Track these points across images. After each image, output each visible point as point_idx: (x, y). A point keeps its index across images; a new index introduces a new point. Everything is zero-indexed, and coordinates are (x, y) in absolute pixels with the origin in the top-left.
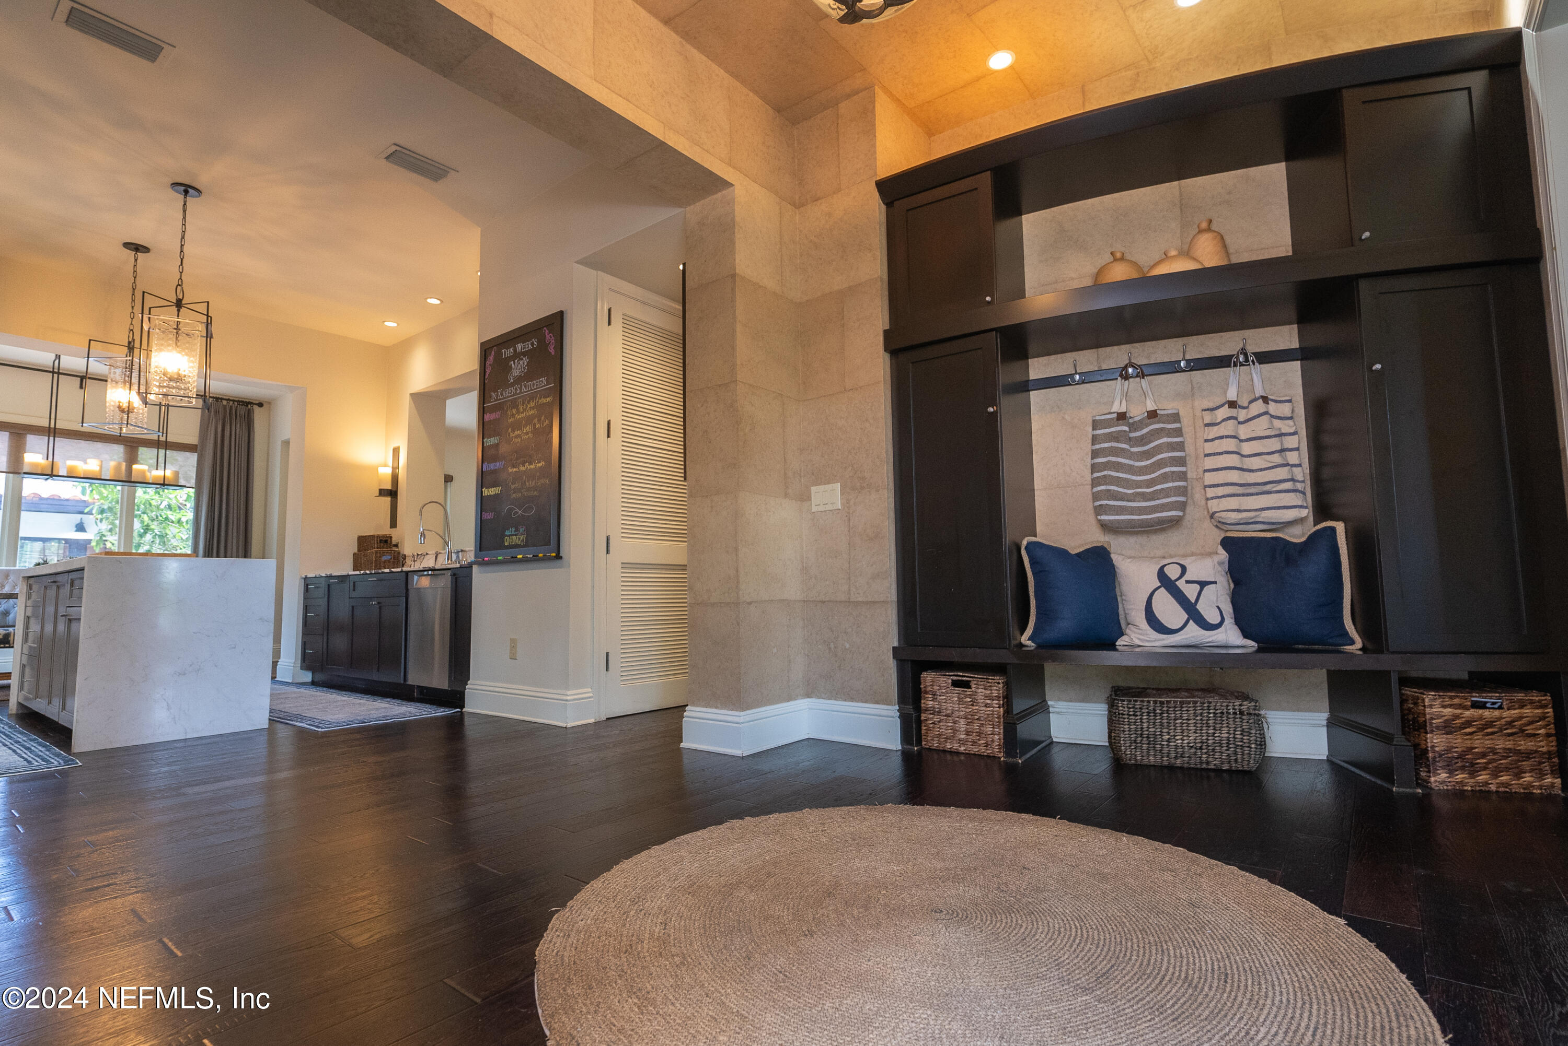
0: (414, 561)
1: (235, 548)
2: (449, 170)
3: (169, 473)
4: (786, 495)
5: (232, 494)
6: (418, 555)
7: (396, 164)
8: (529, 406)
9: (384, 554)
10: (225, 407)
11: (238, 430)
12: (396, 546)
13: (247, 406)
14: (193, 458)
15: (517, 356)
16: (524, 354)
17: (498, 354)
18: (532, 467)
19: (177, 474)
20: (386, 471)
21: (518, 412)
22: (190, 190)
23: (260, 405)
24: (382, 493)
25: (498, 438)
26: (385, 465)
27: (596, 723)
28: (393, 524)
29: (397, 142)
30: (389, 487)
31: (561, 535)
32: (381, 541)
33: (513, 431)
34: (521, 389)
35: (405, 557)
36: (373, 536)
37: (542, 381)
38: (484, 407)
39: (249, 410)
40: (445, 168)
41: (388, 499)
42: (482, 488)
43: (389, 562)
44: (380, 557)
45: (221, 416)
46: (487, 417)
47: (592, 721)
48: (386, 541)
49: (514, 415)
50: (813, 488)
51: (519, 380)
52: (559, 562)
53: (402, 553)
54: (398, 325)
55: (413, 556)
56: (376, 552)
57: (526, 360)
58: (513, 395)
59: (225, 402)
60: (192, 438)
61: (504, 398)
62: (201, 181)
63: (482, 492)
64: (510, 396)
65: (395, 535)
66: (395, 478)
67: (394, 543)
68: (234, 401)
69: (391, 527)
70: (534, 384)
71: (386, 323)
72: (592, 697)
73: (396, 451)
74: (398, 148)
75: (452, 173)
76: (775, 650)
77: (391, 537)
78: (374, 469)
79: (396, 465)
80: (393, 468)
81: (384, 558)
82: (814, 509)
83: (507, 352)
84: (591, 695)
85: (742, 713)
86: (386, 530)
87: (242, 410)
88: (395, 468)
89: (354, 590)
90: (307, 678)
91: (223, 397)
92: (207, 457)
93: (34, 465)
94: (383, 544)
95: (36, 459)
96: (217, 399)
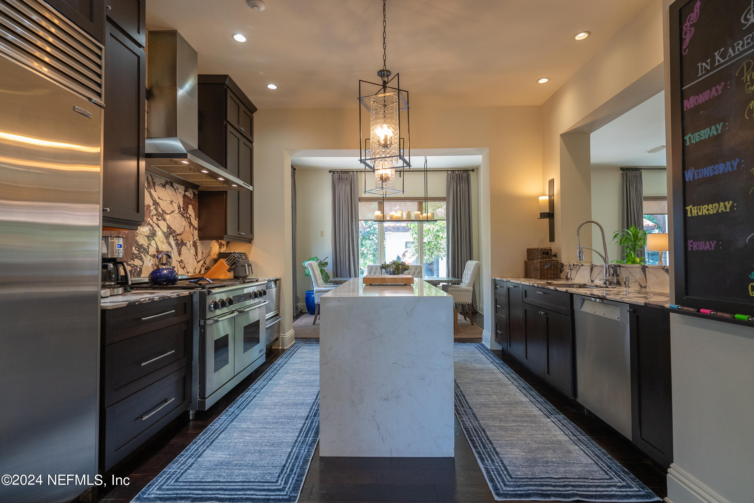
0: (571, 270)
3: (429, 214)
6: (574, 265)
9: (546, 263)
10: (457, 174)
12: (555, 256)
13: (467, 172)
14: (443, 205)
19: (433, 214)
20: (545, 199)
23: (473, 170)
24: (543, 215)
25: (712, 128)
26: (544, 195)
28: (552, 239)
30: (547, 211)
32: (543, 253)
35: (562, 265)
36: (537, 249)
38: (682, 91)
39: (468, 174)
41: (547, 220)
42: (685, 205)
44: (544, 266)
45: (455, 179)
46: (689, 104)
48: (547, 253)
53: (560, 261)
54: (549, 79)
55: (570, 265)
56: (537, 262)
59: (457, 172)
60: (443, 194)
63: (685, 212)
65: (554, 246)
66: (551, 203)
67: (553, 254)
68: (461, 170)
69: (550, 241)
71: (540, 82)
73: (552, 182)
77: (551, 250)
78: (536, 198)
79: (551, 194)
80: (550, 196)
86: (547, 245)
87: (465, 174)
88: (551, 196)
89: (526, 297)
90: (499, 348)
91: (456, 170)
92: (452, 202)
93: (377, 216)
94: (545, 256)
95: (378, 213)
96: (453, 171)
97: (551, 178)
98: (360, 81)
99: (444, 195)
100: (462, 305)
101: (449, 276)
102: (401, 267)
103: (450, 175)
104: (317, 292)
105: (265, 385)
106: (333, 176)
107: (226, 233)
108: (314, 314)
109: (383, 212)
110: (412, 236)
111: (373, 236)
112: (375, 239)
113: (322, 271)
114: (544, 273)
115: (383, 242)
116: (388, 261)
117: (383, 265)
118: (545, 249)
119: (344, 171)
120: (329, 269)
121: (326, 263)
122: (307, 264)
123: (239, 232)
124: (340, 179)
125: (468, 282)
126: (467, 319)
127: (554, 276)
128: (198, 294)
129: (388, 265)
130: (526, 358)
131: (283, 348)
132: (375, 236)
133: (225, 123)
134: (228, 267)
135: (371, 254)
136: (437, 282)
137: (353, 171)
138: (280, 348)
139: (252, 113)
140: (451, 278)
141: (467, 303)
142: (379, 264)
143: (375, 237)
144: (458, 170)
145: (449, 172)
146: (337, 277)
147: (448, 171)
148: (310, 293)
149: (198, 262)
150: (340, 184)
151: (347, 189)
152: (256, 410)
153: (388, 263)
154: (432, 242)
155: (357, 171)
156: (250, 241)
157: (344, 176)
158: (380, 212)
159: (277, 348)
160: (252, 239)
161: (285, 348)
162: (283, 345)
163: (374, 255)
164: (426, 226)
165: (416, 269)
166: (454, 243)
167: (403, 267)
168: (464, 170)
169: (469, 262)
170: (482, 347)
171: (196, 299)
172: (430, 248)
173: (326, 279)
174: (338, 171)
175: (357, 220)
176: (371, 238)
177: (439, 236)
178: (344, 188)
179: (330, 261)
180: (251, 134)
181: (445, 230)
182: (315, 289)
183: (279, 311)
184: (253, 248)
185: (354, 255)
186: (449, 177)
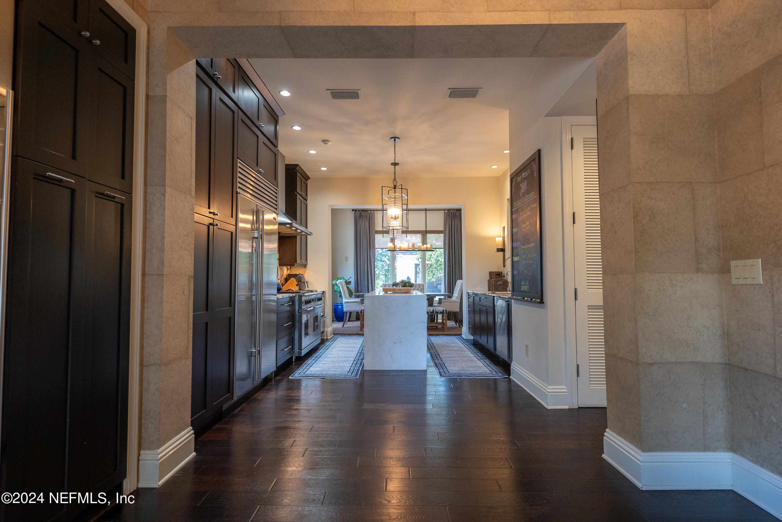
1: (458, 272)
2: (477, 89)
4: (698, 270)
5: (456, 250)
7: (453, 98)
8: (528, 210)
9: (498, 281)
10: (452, 213)
11: (457, 221)
12: (504, 277)
13: (460, 211)
14: (442, 235)
15: (523, 180)
16: (525, 179)
17: (516, 180)
18: (530, 246)
19: (431, 245)
20: (500, 240)
21: (524, 214)
22: (396, 139)
24: (499, 250)
25: (517, 228)
26: (499, 237)
27: (569, 409)
28: (504, 266)
29: (450, 87)
30: (501, 247)
31: (544, 289)
32: (497, 275)
33: (522, 224)
34: (524, 199)
36: (496, 272)
37: (532, 194)
38: (512, 211)
40: (476, 89)
41: (502, 253)
42: (513, 256)
43: (501, 285)
44: (497, 283)
45: (450, 217)
46: (513, 217)
47: (567, 407)
48: (499, 275)
49: (522, 215)
50: (732, 262)
51: (524, 194)
52: (542, 305)
53: (507, 280)
54: (498, 166)
56: (495, 280)
57: (526, 182)
58: (522, 203)
59: (452, 211)
61: (519, 205)
62: (397, 134)
63: (513, 259)
64: (521, 204)
65: (504, 271)
66: (503, 242)
68: (455, 210)
69: (502, 267)
70: (529, 196)
71: (493, 167)
72: (566, 392)
73: (504, 228)
74: (451, 90)
75: (480, 90)
76: (685, 405)
77: (502, 273)
78: (494, 238)
81: (499, 283)
82: (734, 281)
83: (519, 179)
84: (566, 390)
85: (643, 454)
86: (500, 269)
87: (458, 213)
88: (504, 237)
89: (480, 301)
90: (472, 337)
91: (451, 209)
92: (448, 235)
93: (390, 247)
94: (498, 276)
95: (390, 245)
96: (449, 210)
97: (504, 226)
98: (382, 187)
99: (442, 229)
100: (454, 312)
101: (445, 292)
102: (407, 285)
103: (446, 213)
104: (345, 303)
105: (325, 352)
106: (355, 214)
107: (296, 262)
108: (343, 321)
109: (394, 244)
110: (418, 260)
111: (385, 257)
112: (387, 261)
113: (348, 287)
114: (497, 287)
115: (394, 263)
116: (398, 280)
117: (394, 283)
118: (498, 272)
119: (364, 210)
120: (352, 286)
121: (350, 282)
122: (338, 282)
123: (301, 261)
124: (360, 216)
125: (456, 295)
126: (457, 324)
127: (503, 289)
128: (298, 295)
129: (398, 283)
130: (487, 343)
131: (327, 338)
132: (387, 257)
133: (296, 193)
134: (297, 283)
135: (383, 275)
136: (434, 295)
137: (371, 210)
138: (325, 338)
139: (307, 181)
140: (447, 293)
141: (456, 311)
142: (390, 282)
143: (387, 259)
144: (453, 210)
145: (446, 211)
146: (358, 292)
147: (444, 210)
148: (338, 305)
149: (279, 280)
150: (361, 221)
151: (366, 224)
152: (326, 358)
153: (397, 282)
154: (433, 265)
155: (374, 210)
156: (305, 266)
157: (364, 214)
158: (392, 244)
159: (323, 338)
160: (306, 265)
161: (328, 338)
162: (327, 336)
163: (386, 276)
164: (428, 253)
165: (420, 286)
166: (449, 266)
167: (409, 285)
168: (457, 210)
169: (459, 281)
170: (462, 339)
171: (297, 298)
172: (432, 270)
173: (351, 294)
174: (359, 210)
175: (374, 248)
176: (382, 260)
177: (439, 260)
178: (364, 223)
179: (353, 280)
180: (307, 195)
181: (443, 255)
182: (344, 301)
183: (324, 313)
184: (307, 271)
185: (371, 276)
186: (446, 215)
